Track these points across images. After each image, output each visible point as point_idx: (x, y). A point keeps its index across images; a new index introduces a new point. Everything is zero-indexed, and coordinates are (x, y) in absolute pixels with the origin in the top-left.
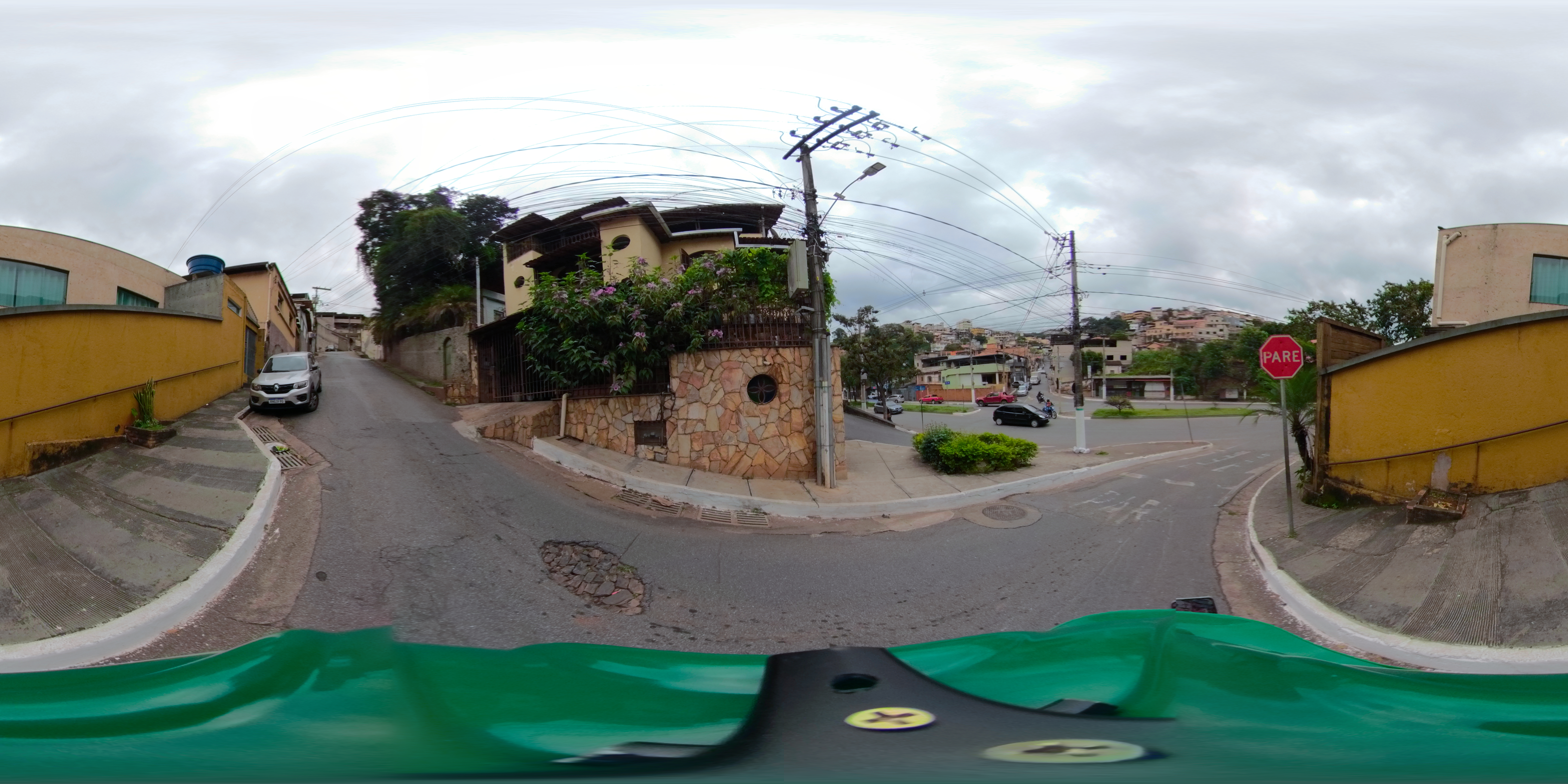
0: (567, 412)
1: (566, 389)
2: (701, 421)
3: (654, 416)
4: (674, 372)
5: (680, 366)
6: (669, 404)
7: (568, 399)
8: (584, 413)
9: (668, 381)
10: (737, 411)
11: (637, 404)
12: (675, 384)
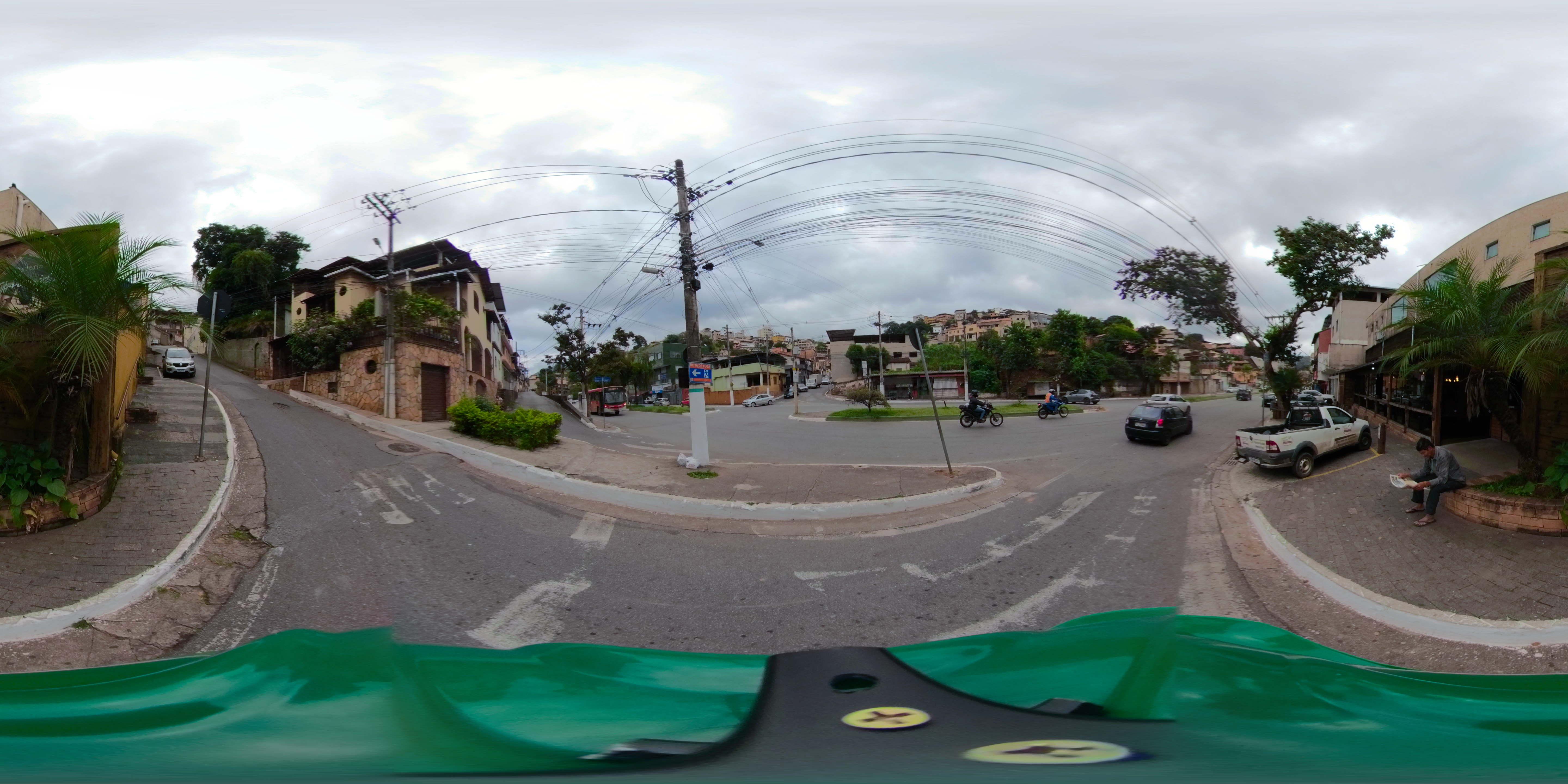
0: (307, 380)
1: (305, 370)
2: (349, 382)
3: (334, 380)
4: (341, 361)
5: (344, 358)
6: (338, 375)
7: (307, 375)
8: (313, 380)
9: (339, 366)
10: (361, 377)
11: (329, 375)
12: (341, 366)
